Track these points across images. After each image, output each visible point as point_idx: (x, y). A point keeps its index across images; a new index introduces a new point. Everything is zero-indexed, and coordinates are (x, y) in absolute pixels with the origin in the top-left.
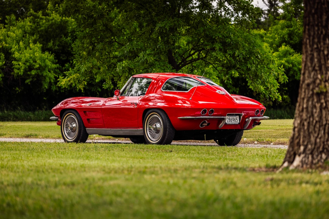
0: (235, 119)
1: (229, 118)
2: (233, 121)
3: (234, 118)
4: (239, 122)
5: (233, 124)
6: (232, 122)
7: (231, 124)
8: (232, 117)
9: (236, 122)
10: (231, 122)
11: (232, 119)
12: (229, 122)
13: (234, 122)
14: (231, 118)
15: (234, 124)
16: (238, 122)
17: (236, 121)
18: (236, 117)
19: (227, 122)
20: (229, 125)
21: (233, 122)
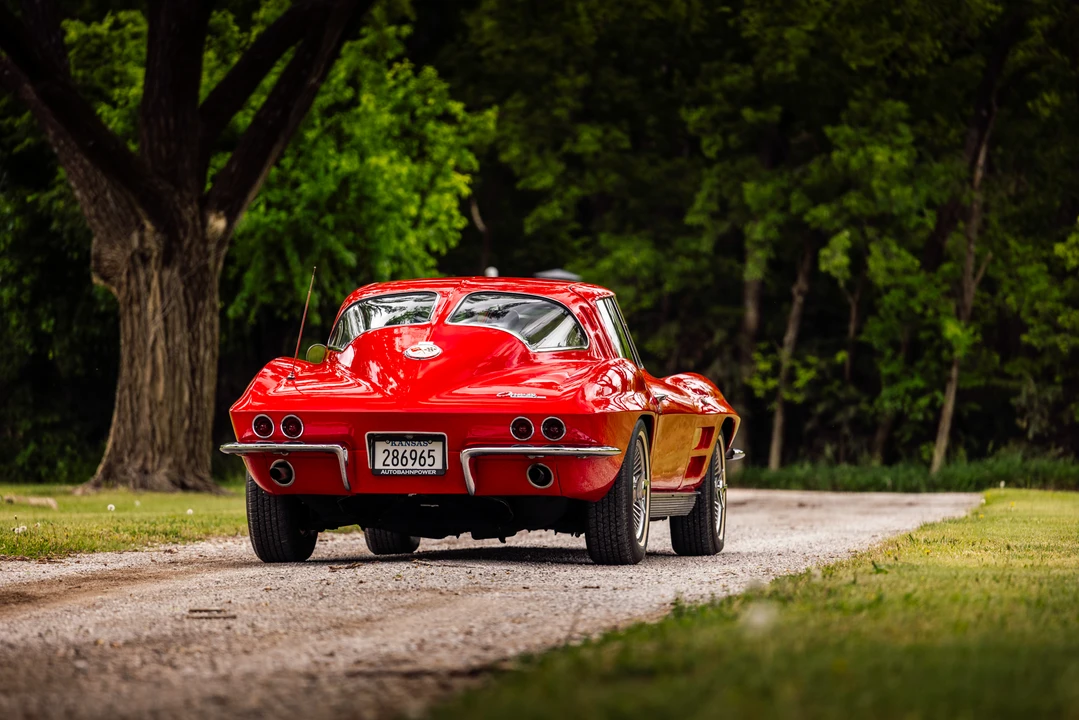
0: (425, 455)
1: (391, 449)
2: (411, 462)
3: (419, 450)
4: (440, 467)
5: (410, 472)
6: (409, 466)
7: (399, 472)
8: (409, 449)
9: (427, 467)
10: (400, 466)
11: (407, 455)
12: (392, 467)
13: (417, 466)
14: (401, 450)
15: (414, 473)
16: (438, 465)
17: (430, 461)
18: (426, 449)
19: (379, 465)
20: (392, 477)
21: (413, 467)
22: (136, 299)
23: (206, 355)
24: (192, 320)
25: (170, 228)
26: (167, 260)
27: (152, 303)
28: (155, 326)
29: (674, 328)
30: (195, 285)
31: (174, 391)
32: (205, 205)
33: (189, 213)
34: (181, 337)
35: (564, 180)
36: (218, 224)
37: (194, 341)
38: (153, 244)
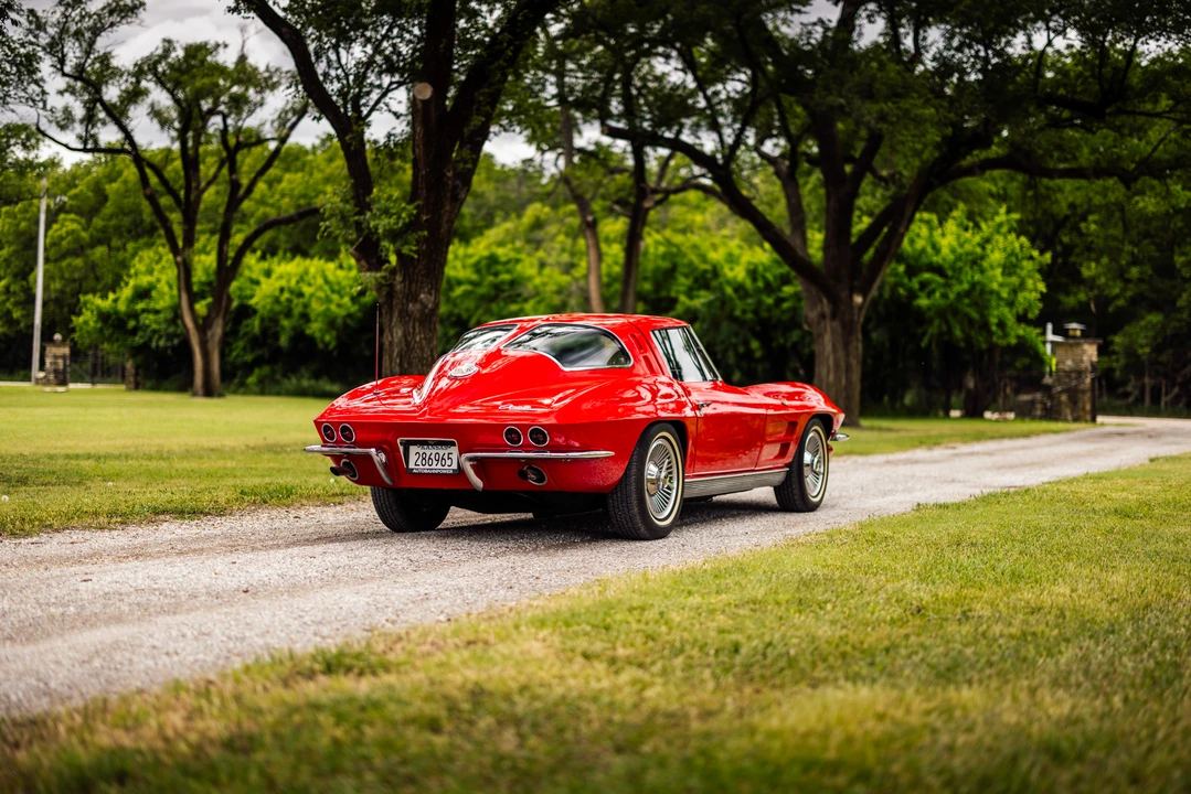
22: (821, 335)
23: (854, 362)
24: (846, 345)
25: (834, 301)
26: (834, 316)
27: (827, 338)
28: (829, 348)
29: (1170, 351)
30: (848, 329)
31: (838, 379)
32: (852, 291)
33: (844, 294)
34: (841, 353)
35: (1124, 290)
36: (858, 299)
37: (847, 355)
38: (827, 309)
